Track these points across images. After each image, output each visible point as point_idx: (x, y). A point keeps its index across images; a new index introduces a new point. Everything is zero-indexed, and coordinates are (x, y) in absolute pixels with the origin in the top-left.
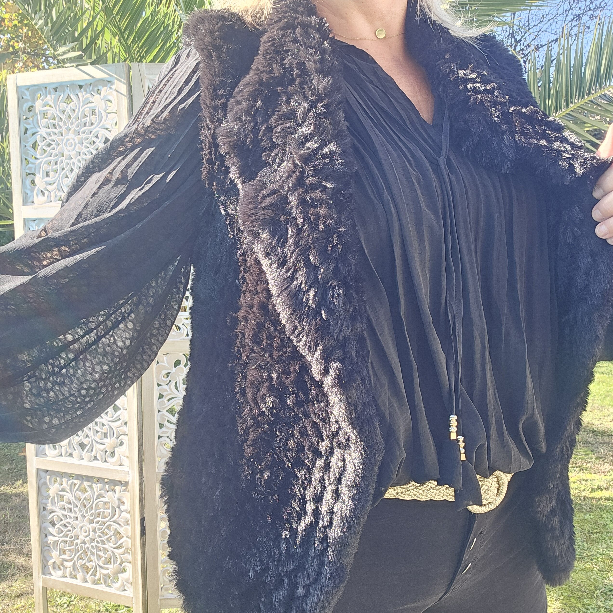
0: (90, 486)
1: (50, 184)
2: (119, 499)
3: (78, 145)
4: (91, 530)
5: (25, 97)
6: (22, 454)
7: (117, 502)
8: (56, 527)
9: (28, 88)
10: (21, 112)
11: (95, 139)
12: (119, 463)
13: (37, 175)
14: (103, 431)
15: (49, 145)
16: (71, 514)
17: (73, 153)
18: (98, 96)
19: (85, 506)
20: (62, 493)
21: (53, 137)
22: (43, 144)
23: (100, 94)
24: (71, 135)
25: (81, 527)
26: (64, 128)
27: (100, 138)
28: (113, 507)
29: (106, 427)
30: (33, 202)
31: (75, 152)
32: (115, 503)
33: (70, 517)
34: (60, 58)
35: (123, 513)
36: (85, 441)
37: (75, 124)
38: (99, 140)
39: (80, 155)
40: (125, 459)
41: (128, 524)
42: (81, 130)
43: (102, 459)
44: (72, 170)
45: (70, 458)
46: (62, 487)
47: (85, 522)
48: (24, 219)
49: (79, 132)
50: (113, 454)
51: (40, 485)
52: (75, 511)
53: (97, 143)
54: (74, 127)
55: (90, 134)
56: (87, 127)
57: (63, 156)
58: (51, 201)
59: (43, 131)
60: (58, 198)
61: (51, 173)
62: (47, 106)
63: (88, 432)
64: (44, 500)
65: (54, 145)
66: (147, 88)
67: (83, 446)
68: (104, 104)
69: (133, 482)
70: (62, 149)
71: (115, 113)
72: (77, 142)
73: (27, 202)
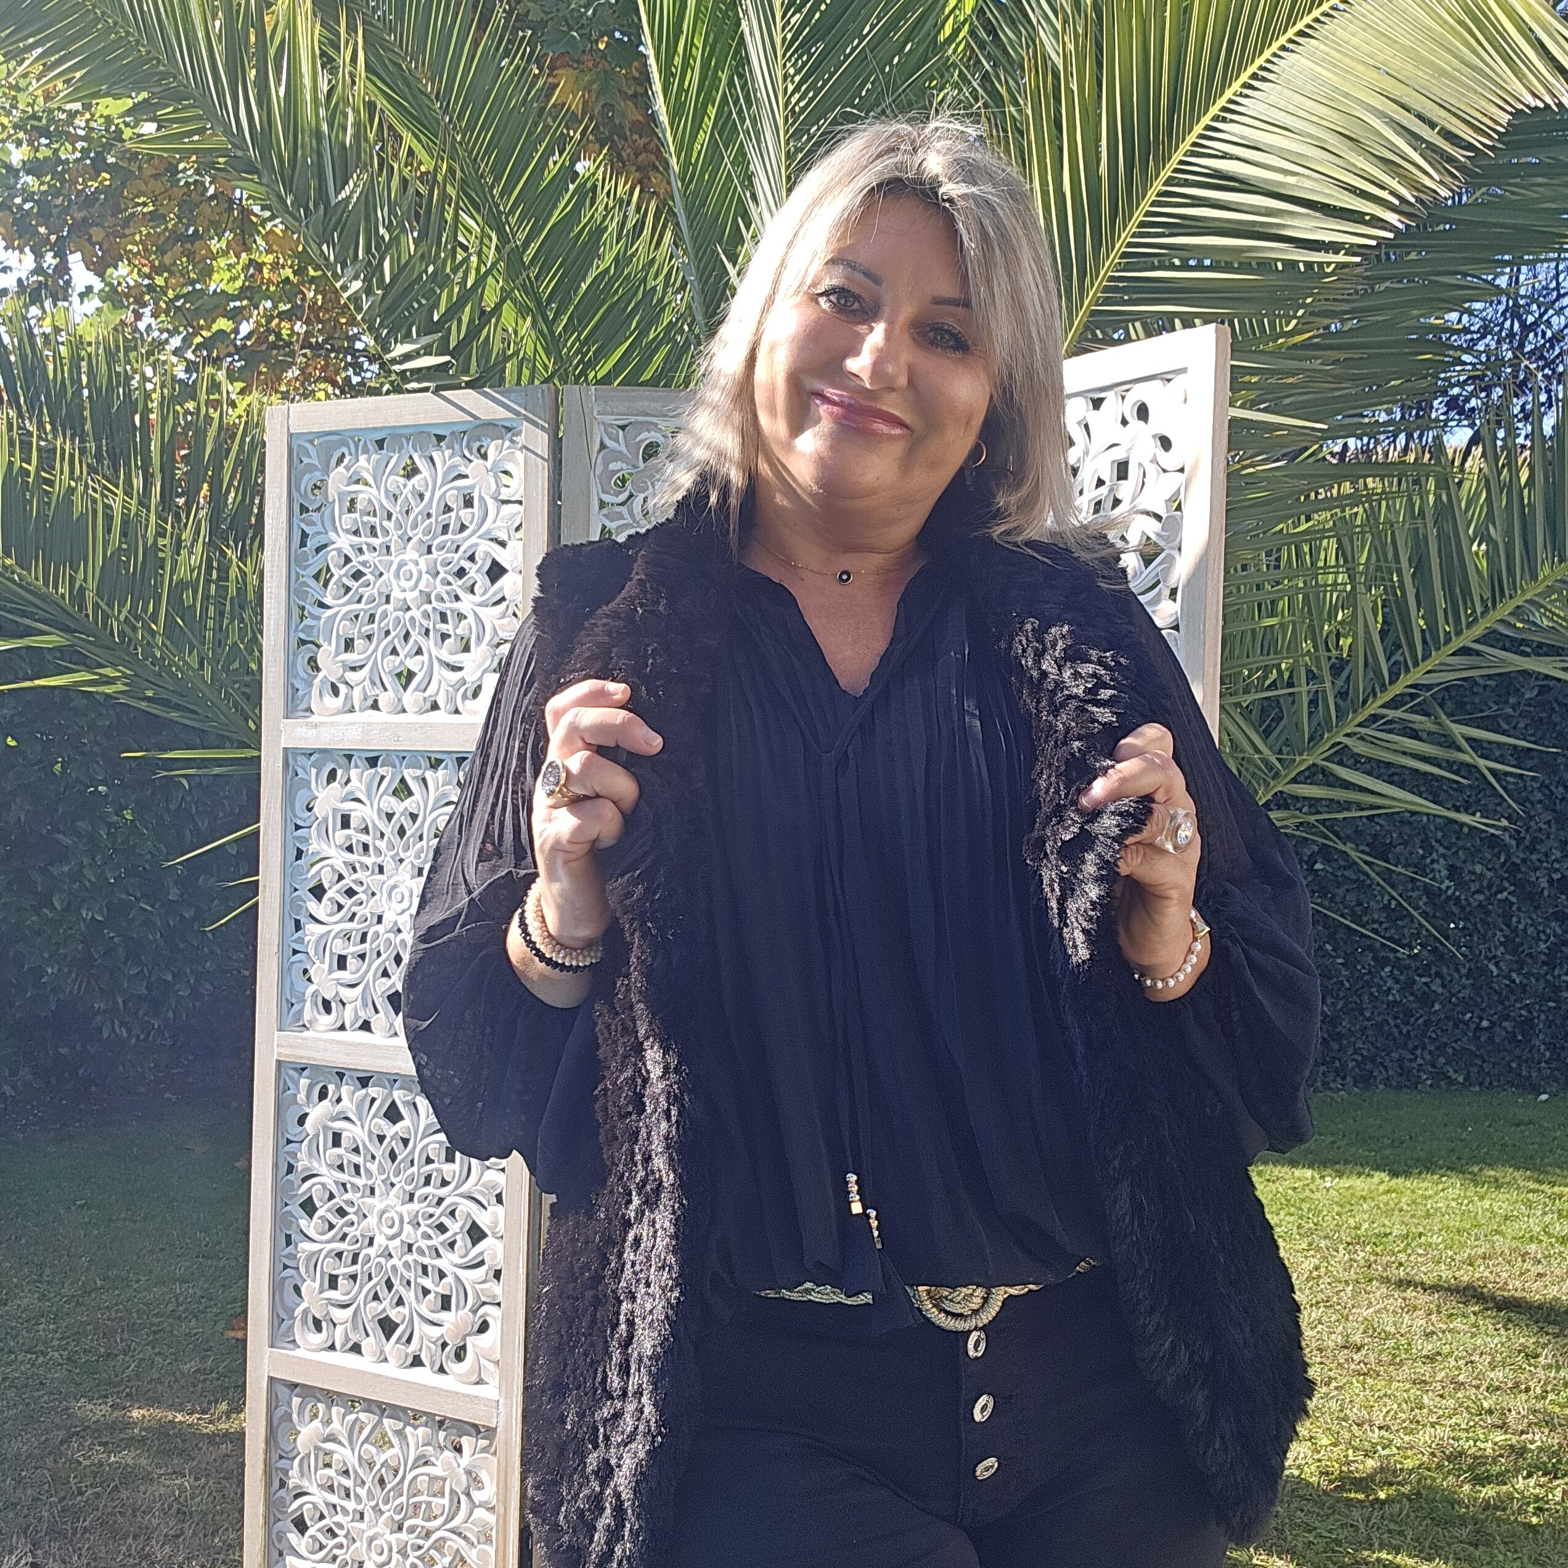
0: (400, 1433)
1: (353, 669)
2: (469, 1473)
3: (426, 577)
4: (395, 1550)
5: (306, 460)
6: (232, 1334)
7: (464, 1478)
8: (308, 1534)
9: (314, 438)
10: (295, 494)
11: (466, 564)
12: (474, 1378)
13: (325, 646)
14: (440, 1290)
15: (357, 575)
16: (345, 1503)
17: (411, 596)
18: (482, 461)
19: (382, 1484)
20: (329, 1446)
21: (367, 556)
22: (343, 571)
23: (484, 457)
24: (411, 554)
25: (371, 1540)
26: (394, 535)
27: (480, 562)
28: (452, 1491)
29: (449, 1280)
30: (309, 710)
31: (417, 593)
32: (459, 1482)
33: (345, 1512)
34: (397, 368)
35: (477, 1511)
36: (394, 1314)
37: (420, 529)
38: (476, 568)
39: (429, 601)
40: (491, 1367)
41: (488, 1540)
42: (435, 543)
43: (432, 1363)
44: (407, 636)
45: (353, 1357)
46: (328, 1430)
47: (381, 1527)
48: (285, 749)
49: (430, 547)
50: (460, 1354)
51: (275, 1422)
52: (357, 1496)
53: (472, 574)
54: (418, 535)
55: (457, 550)
56: (449, 536)
57: (388, 601)
58: (352, 710)
59: (344, 542)
60: (370, 702)
61: (356, 643)
62: (357, 482)
63: (403, 1291)
64: (283, 1461)
65: (369, 577)
66: (597, 446)
67: (387, 1326)
68: (492, 481)
69: (507, 1429)
70: (387, 584)
71: (520, 503)
72: (424, 570)
73: (295, 709)
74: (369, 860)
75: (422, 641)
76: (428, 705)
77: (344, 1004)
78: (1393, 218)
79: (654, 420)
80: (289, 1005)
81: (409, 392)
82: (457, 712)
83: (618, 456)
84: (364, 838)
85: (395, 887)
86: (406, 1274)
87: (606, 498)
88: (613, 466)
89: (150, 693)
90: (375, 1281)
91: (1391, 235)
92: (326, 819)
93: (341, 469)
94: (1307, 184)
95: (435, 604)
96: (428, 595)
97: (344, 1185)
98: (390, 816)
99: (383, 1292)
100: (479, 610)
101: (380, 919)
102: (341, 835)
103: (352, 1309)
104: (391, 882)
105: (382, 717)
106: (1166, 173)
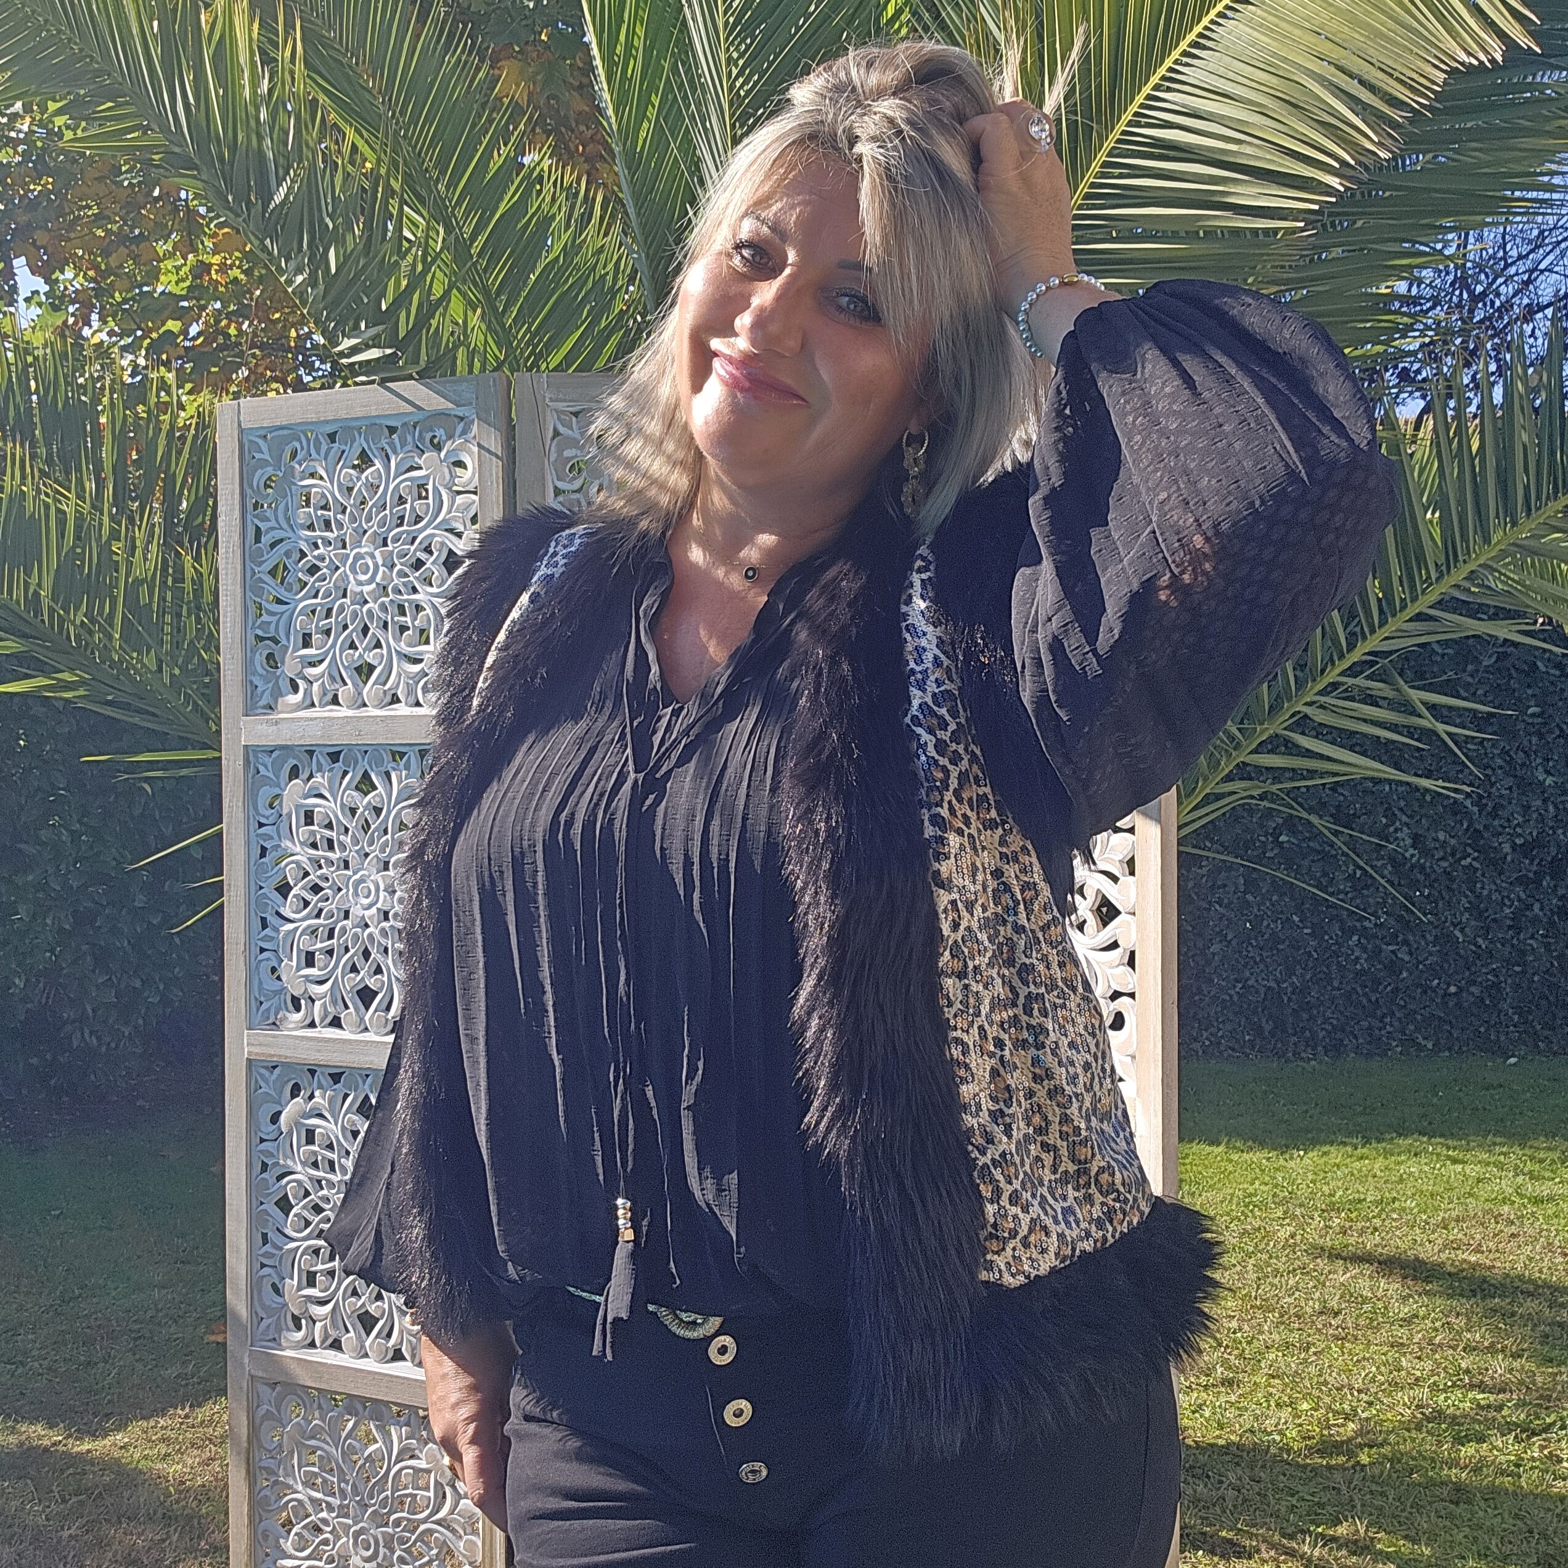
1: (312, 665)
3: (382, 569)
4: (381, 1543)
5: (258, 456)
6: (212, 1338)
8: (293, 1532)
9: (265, 433)
10: (249, 491)
11: (423, 556)
13: (282, 642)
15: (313, 570)
16: (331, 1500)
17: (368, 589)
18: (435, 454)
19: (368, 1480)
20: (312, 1443)
21: (322, 550)
22: (299, 566)
23: (438, 447)
24: (366, 548)
25: (357, 1535)
26: (348, 532)
27: (436, 554)
28: (437, 1483)
30: (269, 707)
31: (374, 585)
32: (443, 1474)
33: (330, 1507)
34: (344, 361)
35: (462, 1501)
36: (372, 1309)
37: (375, 521)
38: (432, 559)
39: (386, 594)
41: (475, 1532)
42: (391, 534)
43: (413, 1357)
44: (365, 630)
45: (332, 1353)
46: (311, 1427)
47: (367, 1521)
48: (246, 747)
49: (385, 540)
51: (257, 1421)
52: (342, 1492)
53: (429, 565)
54: (373, 527)
55: (412, 543)
56: (405, 528)
57: (345, 596)
58: (313, 705)
59: (299, 537)
60: (329, 697)
61: (314, 637)
62: (310, 476)
64: (267, 1460)
65: (325, 570)
66: (550, 433)
67: (367, 1321)
68: (446, 471)
70: (344, 578)
71: (475, 493)
72: (380, 562)
73: (254, 706)
74: (334, 856)
75: (380, 634)
76: (388, 698)
77: (313, 1001)
78: (1334, 182)
80: (258, 1003)
81: (356, 384)
82: (418, 704)
83: (572, 442)
84: (327, 833)
85: (362, 880)
87: (560, 484)
88: (567, 453)
89: (109, 697)
91: (1333, 200)
92: (289, 816)
94: (1248, 150)
95: (391, 596)
96: (385, 589)
97: (319, 1182)
98: (353, 811)
99: (361, 1287)
100: (435, 600)
101: (347, 916)
102: (304, 832)
103: (330, 1306)
104: (357, 877)
105: (343, 712)
106: (1108, 145)
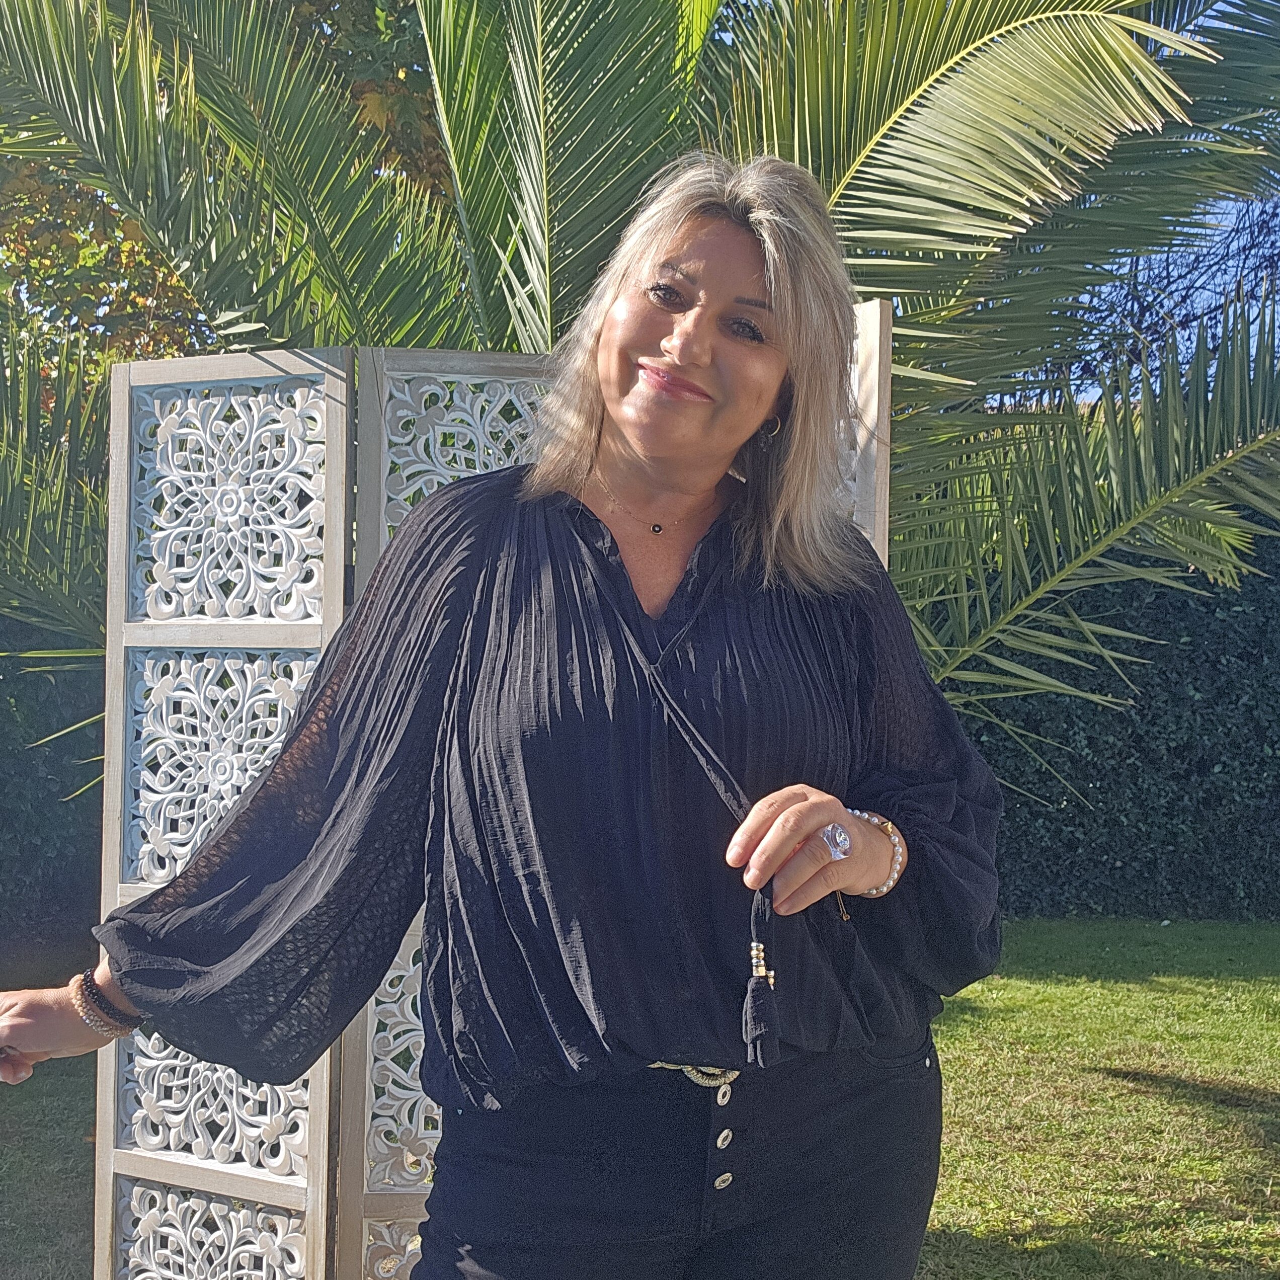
0: (225, 1218)
1: (184, 580)
2: (284, 1250)
3: (244, 504)
5: (145, 408)
6: (90, 1139)
7: (278, 1254)
9: (151, 390)
10: (135, 437)
11: (278, 494)
12: (287, 1171)
13: (160, 562)
14: (257, 1097)
15: (187, 503)
17: (232, 520)
18: (291, 409)
19: (210, 1261)
20: (166, 1230)
21: (195, 487)
22: (175, 500)
23: (294, 406)
24: (231, 486)
26: (218, 470)
27: (289, 492)
28: (269, 1265)
30: (147, 615)
31: (237, 517)
32: (274, 1257)
34: (222, 332)
36: (218, 1118)
37: (240, 464)
38: (286, 496)
39: (247, 524)
40: (301, 1160)
42: (253, 475)
43: (251, 1159)
44: (229, 554)
45: (184, 1154)
46: (164, 1217)
48: (126, 648)
49: (248, 479)
50: (275, 1151)
51: (120, 1212)
52: (188, 1270)
53: (283, 501)
54: (238, 469)
55: (270, 483)
56: (264, 470)
57: (213, 525)
58: (183, 614)
59: (176, 476)
60: (198, 608)
61: (186, 558)
62: (188, 426)
63: (226, 1099)
64: (127, 1244)
65: (197, 504)
66: (387, 397)
67: (214, 1129)
68: (300, 424)
69: (314, 1213)
70: (213, 510)
71: (323, 443)
72: (243, 498)
73: (134, 614)
74: (197, 740)
75: (241, 557)
76: (247, 610)
77: (176, 860)
78: (1025, 217)
79: (433, 375)
80: (129, 861)
81: (231, 352)
82: (271, 615)
83: (404, 405)
84: (192, 721)
85: (217, 762)
86: (229, 1085)
87: (395, 439)
88: (400, 413)
89: (15, 603)
90: (203, 1090)
91: (1024, 231)
92: (161, 706)
93: (173, 415)
94: (957, 189)
95: (252, 526)
96: (247, 520)
98: (214, 703)
99: (209, 1100)
100: (287, 530)
101: (206, 790)
102: (173, 719)
103: (184, 1115)
104: (215, 757)
105: (207, 620)
106: (846, 180)
